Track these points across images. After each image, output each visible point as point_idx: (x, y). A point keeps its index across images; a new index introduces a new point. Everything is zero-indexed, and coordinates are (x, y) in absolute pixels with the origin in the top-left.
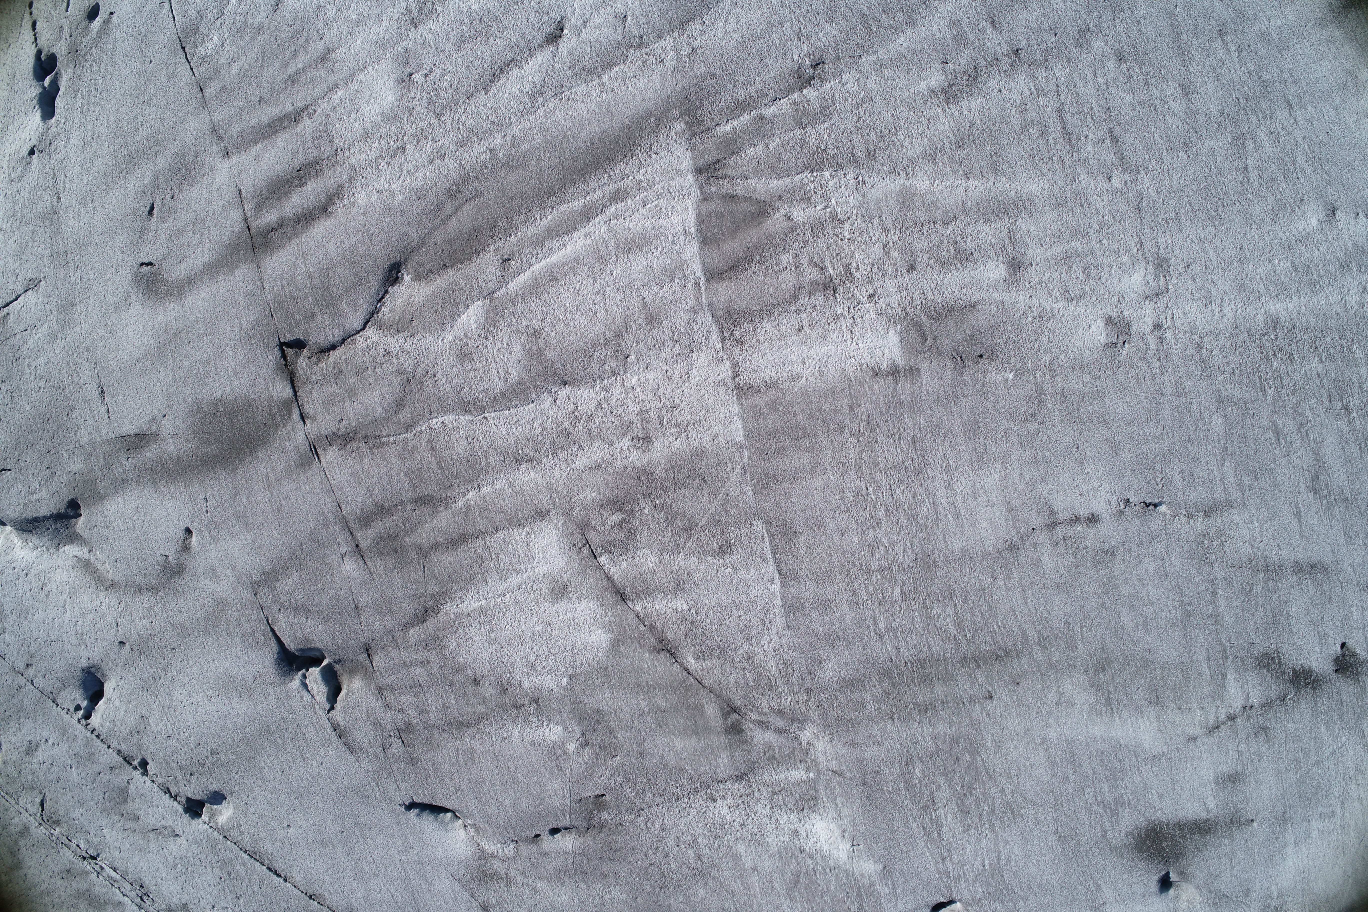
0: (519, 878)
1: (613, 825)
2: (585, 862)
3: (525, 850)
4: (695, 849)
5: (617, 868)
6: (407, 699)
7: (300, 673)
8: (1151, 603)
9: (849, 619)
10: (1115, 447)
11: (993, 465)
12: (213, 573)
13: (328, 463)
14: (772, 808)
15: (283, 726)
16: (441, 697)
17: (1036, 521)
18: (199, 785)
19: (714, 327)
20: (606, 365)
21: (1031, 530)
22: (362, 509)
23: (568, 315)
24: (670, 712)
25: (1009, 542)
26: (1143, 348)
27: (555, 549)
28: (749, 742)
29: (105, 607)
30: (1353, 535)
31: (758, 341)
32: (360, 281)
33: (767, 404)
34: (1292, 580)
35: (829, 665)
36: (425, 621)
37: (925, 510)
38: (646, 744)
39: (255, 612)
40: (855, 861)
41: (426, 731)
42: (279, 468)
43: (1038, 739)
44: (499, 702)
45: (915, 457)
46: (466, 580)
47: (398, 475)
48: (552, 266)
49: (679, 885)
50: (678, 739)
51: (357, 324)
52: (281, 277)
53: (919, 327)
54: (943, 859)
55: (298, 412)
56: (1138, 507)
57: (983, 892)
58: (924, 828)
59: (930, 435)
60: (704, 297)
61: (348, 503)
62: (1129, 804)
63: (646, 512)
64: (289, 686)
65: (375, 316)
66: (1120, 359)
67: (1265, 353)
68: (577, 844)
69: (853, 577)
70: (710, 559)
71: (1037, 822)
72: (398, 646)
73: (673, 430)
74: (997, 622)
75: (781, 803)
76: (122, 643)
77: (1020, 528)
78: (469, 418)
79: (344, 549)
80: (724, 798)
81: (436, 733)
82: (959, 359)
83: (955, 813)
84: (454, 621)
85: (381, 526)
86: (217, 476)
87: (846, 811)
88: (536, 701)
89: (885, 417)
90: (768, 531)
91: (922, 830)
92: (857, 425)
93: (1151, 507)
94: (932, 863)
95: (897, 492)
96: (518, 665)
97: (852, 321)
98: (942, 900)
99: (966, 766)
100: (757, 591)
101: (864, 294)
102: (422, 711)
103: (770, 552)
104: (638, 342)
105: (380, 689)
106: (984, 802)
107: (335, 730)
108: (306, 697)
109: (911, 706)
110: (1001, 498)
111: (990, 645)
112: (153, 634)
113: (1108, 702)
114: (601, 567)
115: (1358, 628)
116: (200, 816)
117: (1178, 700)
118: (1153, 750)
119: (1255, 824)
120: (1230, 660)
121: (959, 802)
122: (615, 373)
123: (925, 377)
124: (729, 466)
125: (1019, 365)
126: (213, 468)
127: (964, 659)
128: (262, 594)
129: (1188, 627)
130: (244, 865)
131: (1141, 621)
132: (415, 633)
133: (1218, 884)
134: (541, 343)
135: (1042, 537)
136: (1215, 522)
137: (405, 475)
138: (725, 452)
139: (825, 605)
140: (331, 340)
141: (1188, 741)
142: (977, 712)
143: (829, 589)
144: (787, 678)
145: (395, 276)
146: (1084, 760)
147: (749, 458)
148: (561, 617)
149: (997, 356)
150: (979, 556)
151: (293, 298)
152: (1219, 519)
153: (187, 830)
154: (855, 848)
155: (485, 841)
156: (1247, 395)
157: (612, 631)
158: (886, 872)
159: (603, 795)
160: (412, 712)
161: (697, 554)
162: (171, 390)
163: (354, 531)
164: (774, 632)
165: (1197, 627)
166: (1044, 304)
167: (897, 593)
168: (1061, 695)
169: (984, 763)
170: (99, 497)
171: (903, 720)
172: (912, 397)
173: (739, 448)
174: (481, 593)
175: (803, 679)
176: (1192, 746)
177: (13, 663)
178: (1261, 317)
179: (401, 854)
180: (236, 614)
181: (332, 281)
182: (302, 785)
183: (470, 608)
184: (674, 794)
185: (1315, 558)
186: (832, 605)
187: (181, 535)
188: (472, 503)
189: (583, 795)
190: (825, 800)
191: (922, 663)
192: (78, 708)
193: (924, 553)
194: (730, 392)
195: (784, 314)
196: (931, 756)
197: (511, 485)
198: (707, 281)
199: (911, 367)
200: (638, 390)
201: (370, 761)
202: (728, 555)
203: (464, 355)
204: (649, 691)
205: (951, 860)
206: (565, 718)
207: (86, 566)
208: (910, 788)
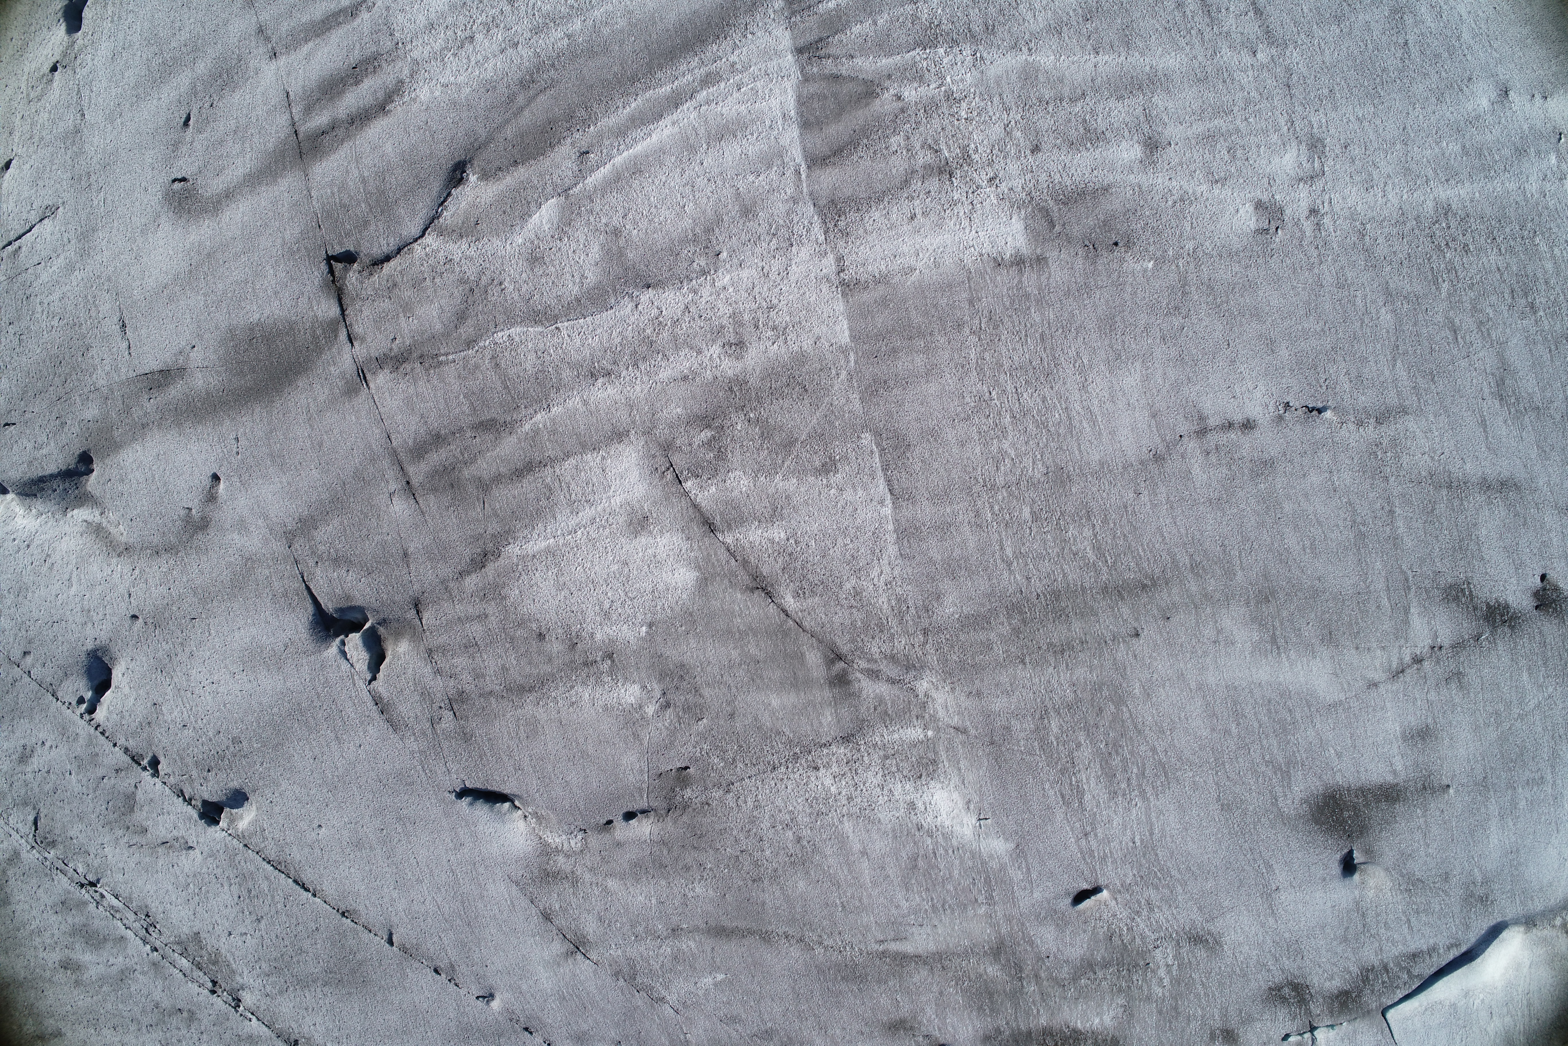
0: (587, 877)
1: (698, 805)
2: (665, 852)
3: (595, 840)
4: (794, 829)
5: (702, 857)
6: (461, 661)
7: (338, 640)
8: (1319, 523)
9: (971, 544)
10: (1271, 345)
11: (1133, 363)
12: (242, 526)
13: (378, 388)
14: (884, 776)
15: (317, 703)
16: (501, 657)
17: (1184, 427)
18: (218, 782)
19: (816, 218)
20: (695, 264)
21: (1178, 437)
22: (415, 439)
23: (653, 210)
24: (765, 662)
25: (1153, 452)
26: (1298, 234)
27: (634, 475)
28: (856, 695)
29: (117, 576)
30: (1547, 450)
31: (865, 231)
32: (420, 183)
33: (876, 301)
34: (1481, 498)
35: (949, 600)
36: (484, 566)
37: (1057, 416)
38: (736, 703)
39: (288, 567)
40: (982, 839)
41: (482, 700)
42: (321, 398)
43: (1193, 685)
44: (567, 659)
45: (1044, 356)
46: (532, 515)
47: (457, 397)
48: (636, 157)
49: (775, 877)
50: (775, 695)
51: (415, 231)
52: (331, 184)
53: (1046, 213)
54: (1086, 835)
55: (345, 333)
56: (1300, 412)
57: (1134, 875)
58: (1063, 796)
59: (1060, 331)
60: (805, 185)
61: (399, 433)
62: (1302, 765)
63: (739, 428)
64: (325, 654)
65: (436, 221)
66: (1273, 246)
67: (1436, 243)
68: (656, 829)
69: (976, 495)
70: (811, 479)
71: (1195, 786)
72: (451, 598)
73: (770, 333)
74: (1142, 544)
75: (894, 769)
76: (135, 617)
77: (1166, 435)
78: (540, 329)
79: (393, 486)
80: (828, 766)
81: (493, 700)
82: (1092, 247)
83: (1098, 777)
84: (517, 565)
85: (436, 458)
86: (250, 412)
87: (970, 777)
88: (610, 656)
89: (1009, 312)
90: (878, 445)
91: (1060, 799)
92: (977, 322)
93: (1315, 413)
94: (1073, 840)
95: (1025, 396)
96: (590, 614)
97: (970, 207)
98: (1085, 886)
99: (1110, 719)
100: (866, 514)
101: (984, 177)
102: (478, 676)
103: (880, 469)
104: (730, 237)
105: (430, 652)
106: (1133, 763)
107: (377, 704)
108: (345, 666)
109: (1045, 647)
110: (1143, 401)
111: (1135, 572)
112: (170, 603)
113: (1274, 640)
114: (686, 494)
115: (1560, 557)
116: (218, 823)
117: (1355, 638)
118: (1328, 698)
119: (1451, 791)
120: (1413, 590)
121: (1103, 763)
122: (704, 273)
123: (1053, 267)
124: (834, 372)
125: (1159, 254)
126: (246, 403)
127: (1105, 590)
128: (297, 546)
129: (1363, 551)
130: (267, 878)
131: (1307, 543)
132: (471, 582)
133: (1410, 864)
134: (622, 242)
135: (1191, 445)
136: (1388, 431)
137: (464, 397)
138: (829, 356)
139: (944, 528)
140: (386, 249)
141: (1369, 687)
142: (1121, 652)
143: (948, 510)
144: (901, 616)
145: (459, 176)
146: (1248, 709)
147: (856, 362)
148: (641, 554)
149: (1134, 243)
150: (1120, 468)
151: (343, 206)
152: (1393, 427)
153: (201, 840)
154: (982, 822)
155: (548, 833)
156: (1418, 288)
157: (698, 568)
158: (1019, 852)
159: (687, 768)
160: (466, 677)
161: (797, 474)
162: (202, 318)
163: (405, 465)
164: (886, 562)
165: (1374, 551)
166: (1186, 186)
167: (1026, 513)
168: (1219, 632)
169: (1131, 715)
170: (114, 447)
171: (1036, 664)
172: (1040, 289)
173: (844, 351)
174: (549, 530)
175: (919, 617)
176: (1373, 693)
177: (9, 652)
178: (1430, 204)
179: (450, 853)
180: (267, 572)
181: (388, 186)
182: (336, 773)
183: (536, 548)
184: (769, 763)
185: (1505, 474)
186: (952, 529)
187: (207, 482)
188: (541, 426)
189: (664, 768)
190: (946, 764)
191: (1056, 595)
192: (81, 701)
193: (1056, 465)
194: (834, 289)
195: (894, 202)
196: (1069, 707)
197: (585, 403)
198: (809, 167)
199: (1038, 256)
200: (731, 290)
201: (416, 740)
202: (832, 474)
203: (535, 259)
204: (741, 638)
205: (1096, 835)
206: (643, 675)
207: (97, 531)
208: (1045, 747)
